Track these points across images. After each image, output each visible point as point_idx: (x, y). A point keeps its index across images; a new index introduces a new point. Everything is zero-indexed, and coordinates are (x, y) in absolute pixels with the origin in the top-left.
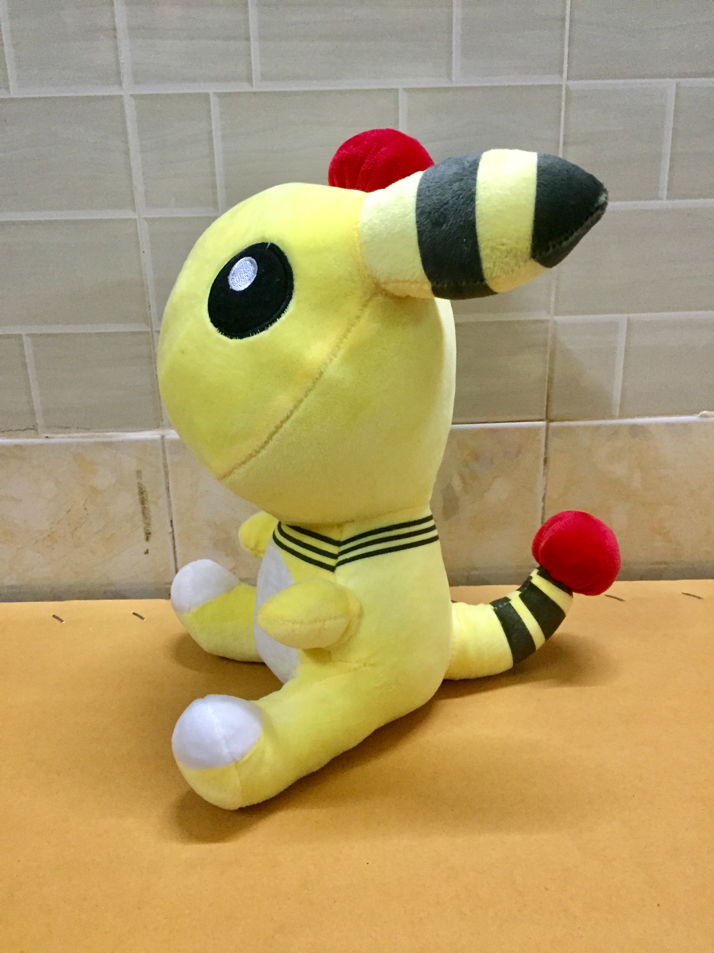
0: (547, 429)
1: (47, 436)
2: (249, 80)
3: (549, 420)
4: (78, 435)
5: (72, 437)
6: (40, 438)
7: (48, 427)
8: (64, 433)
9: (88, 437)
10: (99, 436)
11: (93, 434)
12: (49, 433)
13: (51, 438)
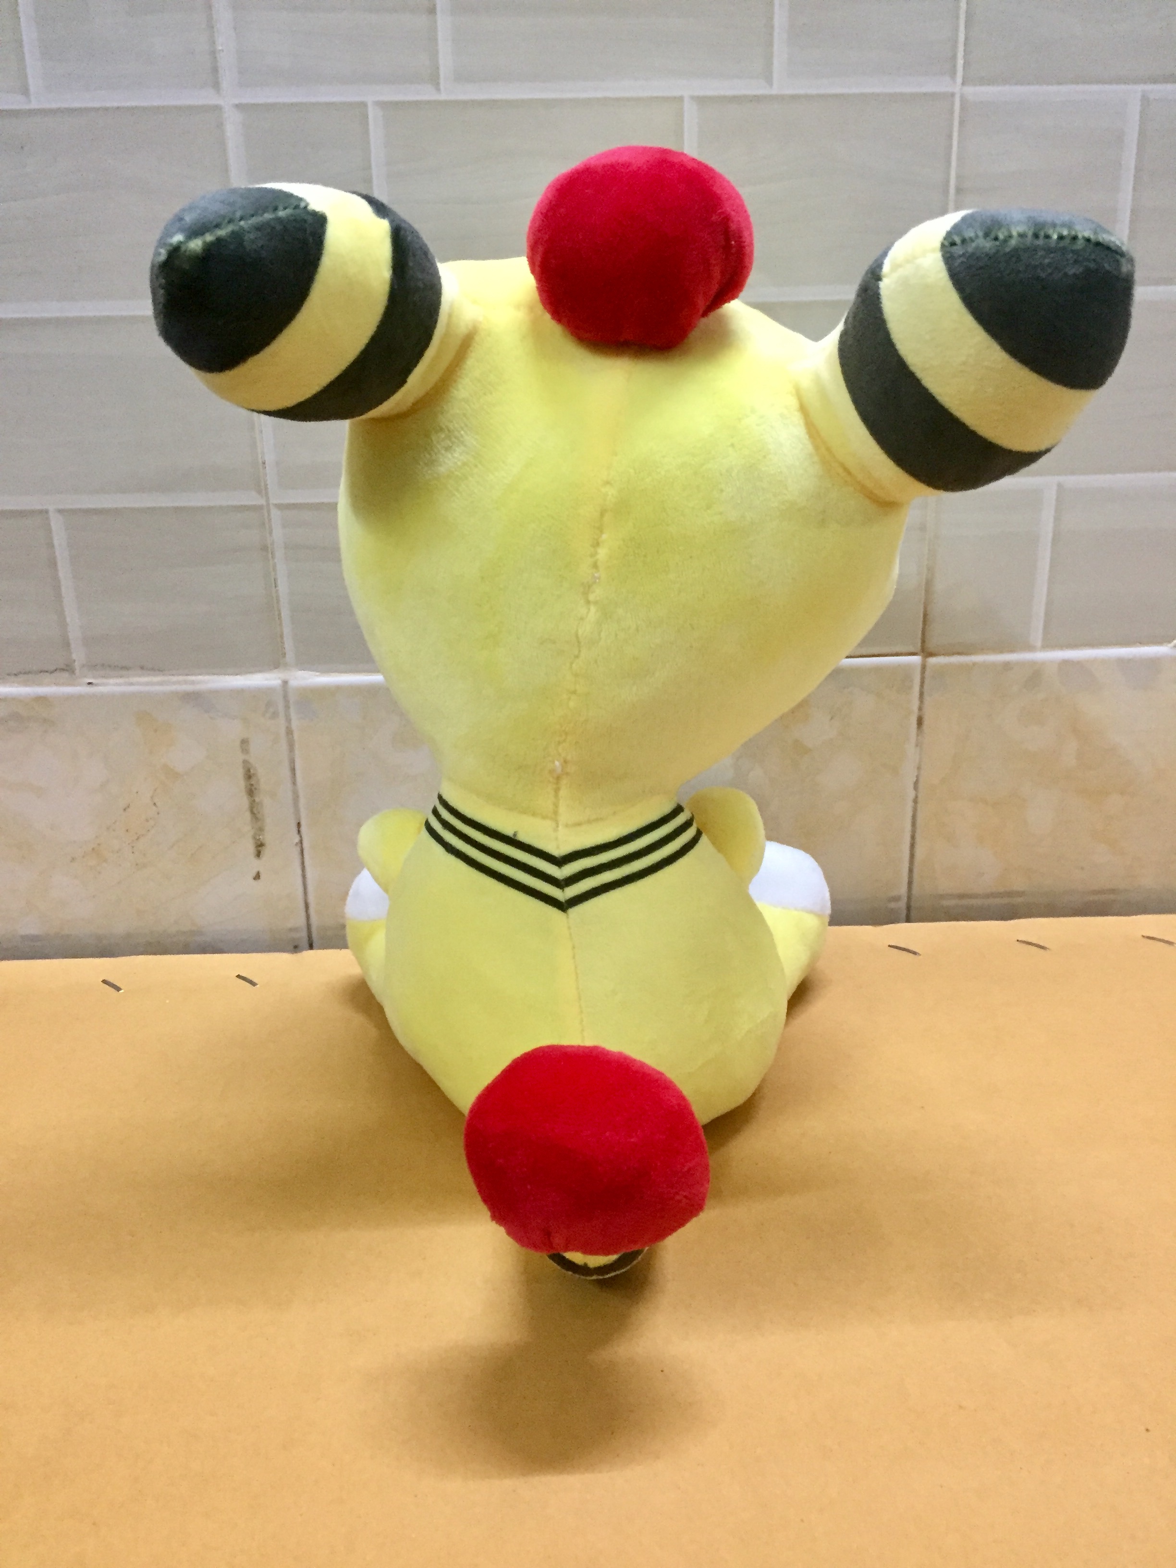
0: (924, 667)
1: (90, 681)
2: (434, 79)
3: (926, 652)
4: (142, 679)
5: (132, 684)
6: (80, 685)
7: (92, 666)
8: (117, 677)
9: (161, 684)
10: (179, 683)
11: (165, 678)
12: (94, 677)
13: (97, 685)
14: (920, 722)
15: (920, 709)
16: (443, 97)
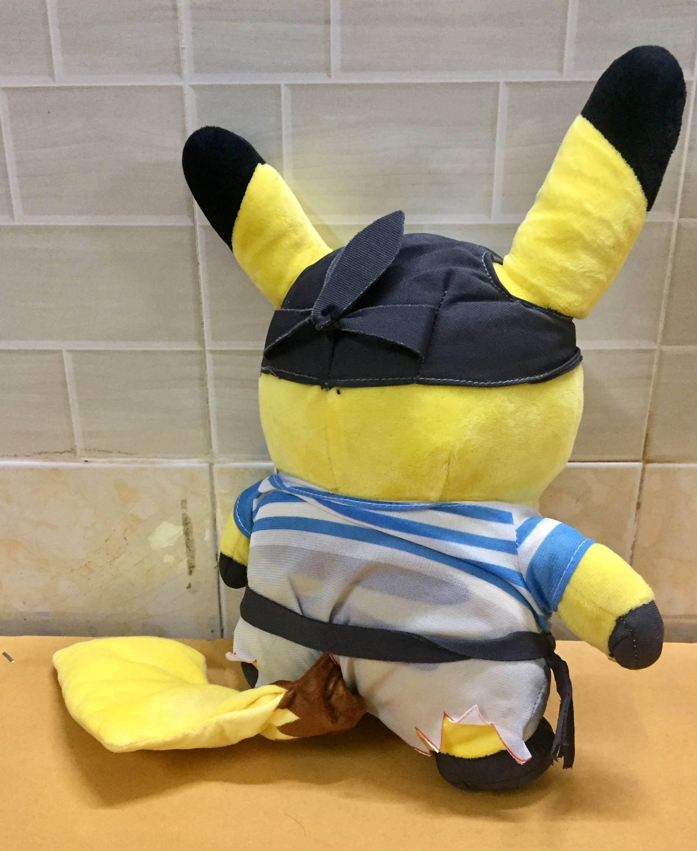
0: (644, 470)
1: (86, 460)
2: (328, 70)
3: (646, 461)
4: (121, 460)
5: (113, 462)
6: (80, 462)
7: (88, 450)
8: (105, 457)
9: (132, 462)
10: (143, 462)
11: (135, 459)
12: (89, 457)
13: (90, 462)
14: (639, 505)
15: (639, 498)
16: (332, 81)
